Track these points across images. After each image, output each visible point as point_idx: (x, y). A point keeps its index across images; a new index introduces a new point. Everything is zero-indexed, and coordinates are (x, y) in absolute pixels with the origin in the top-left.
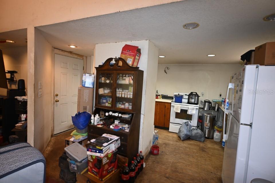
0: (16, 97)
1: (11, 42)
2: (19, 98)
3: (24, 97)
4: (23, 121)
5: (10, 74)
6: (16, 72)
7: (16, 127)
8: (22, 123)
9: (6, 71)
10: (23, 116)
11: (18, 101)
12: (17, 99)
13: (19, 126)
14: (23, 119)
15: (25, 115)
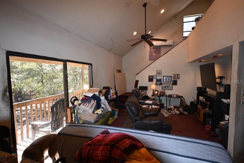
0: (222, 100)
1: (221, 55)
2: (225, 101)
3: (228, 100)
4: (227, 121)
5: (219, 79)
6: (224, 77)
7: (220, 124)
8: (225, 122)
9: (216, 77)
10: (227, 117)
11: (224, 102)
12: (222, 101)
13: (222, 124)
14: (227, 119)
15: (228, 116)
